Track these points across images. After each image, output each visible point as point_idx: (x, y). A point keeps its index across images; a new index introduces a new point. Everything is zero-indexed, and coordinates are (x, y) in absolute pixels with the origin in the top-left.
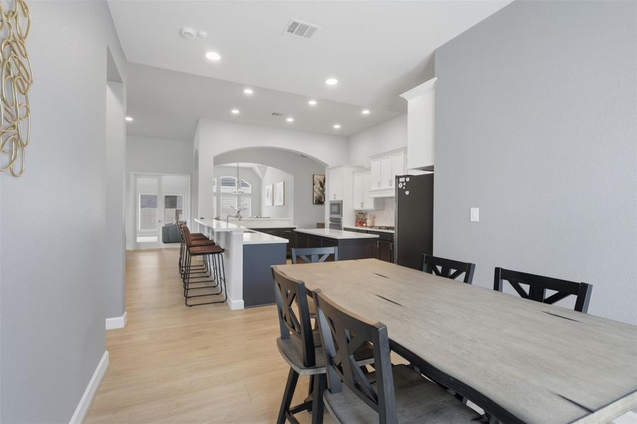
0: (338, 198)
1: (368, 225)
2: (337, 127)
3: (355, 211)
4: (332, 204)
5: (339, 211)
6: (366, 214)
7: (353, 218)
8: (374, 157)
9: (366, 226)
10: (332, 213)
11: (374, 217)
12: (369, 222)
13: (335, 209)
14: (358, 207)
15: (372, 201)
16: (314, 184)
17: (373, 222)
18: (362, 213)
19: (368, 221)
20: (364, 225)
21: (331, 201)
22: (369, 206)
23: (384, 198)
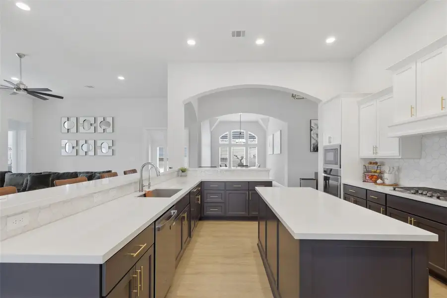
0: (335, 142)
1: (387, 182)
2: (330, 40)
3: (364, 159)
4: (327, 151)
5: (337, 161)
6: (383, 164)
7: (360, 171)
8: (397, 67)
9: (383, 184)
10: (326, 162)
11: (399, 169)
12: (388, 177)
13: (331, 156)
14: (369, 154)
15: (396, 142)
16: (311, 130)
17: (397, 177)
18: (376, 163)
19: (386, 176)
20: (379, 181)
21: (325, 147)
22: (389, 151)
23: (423, 136)
